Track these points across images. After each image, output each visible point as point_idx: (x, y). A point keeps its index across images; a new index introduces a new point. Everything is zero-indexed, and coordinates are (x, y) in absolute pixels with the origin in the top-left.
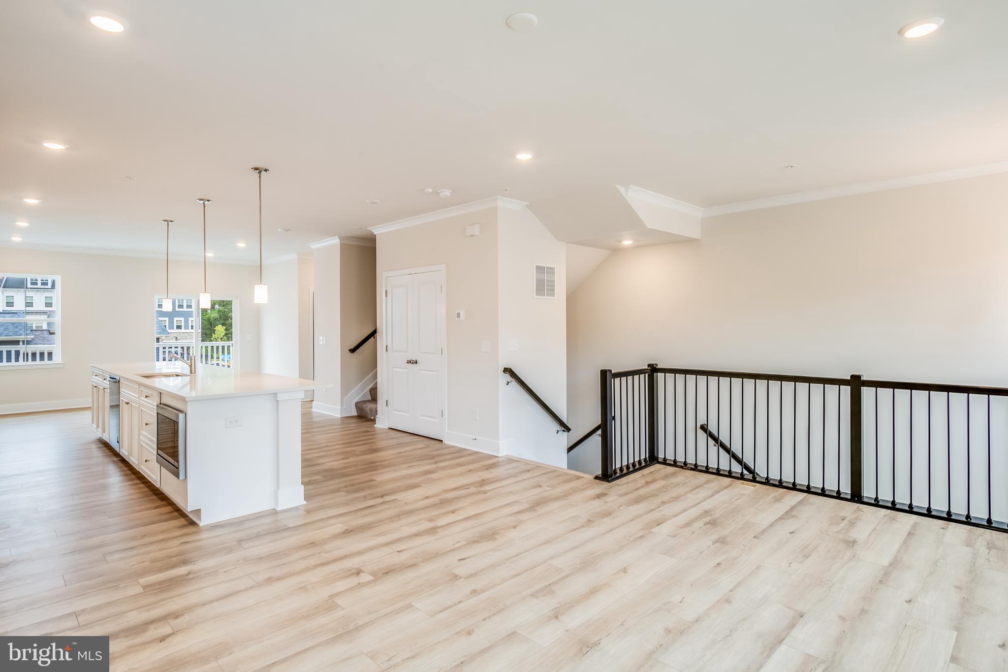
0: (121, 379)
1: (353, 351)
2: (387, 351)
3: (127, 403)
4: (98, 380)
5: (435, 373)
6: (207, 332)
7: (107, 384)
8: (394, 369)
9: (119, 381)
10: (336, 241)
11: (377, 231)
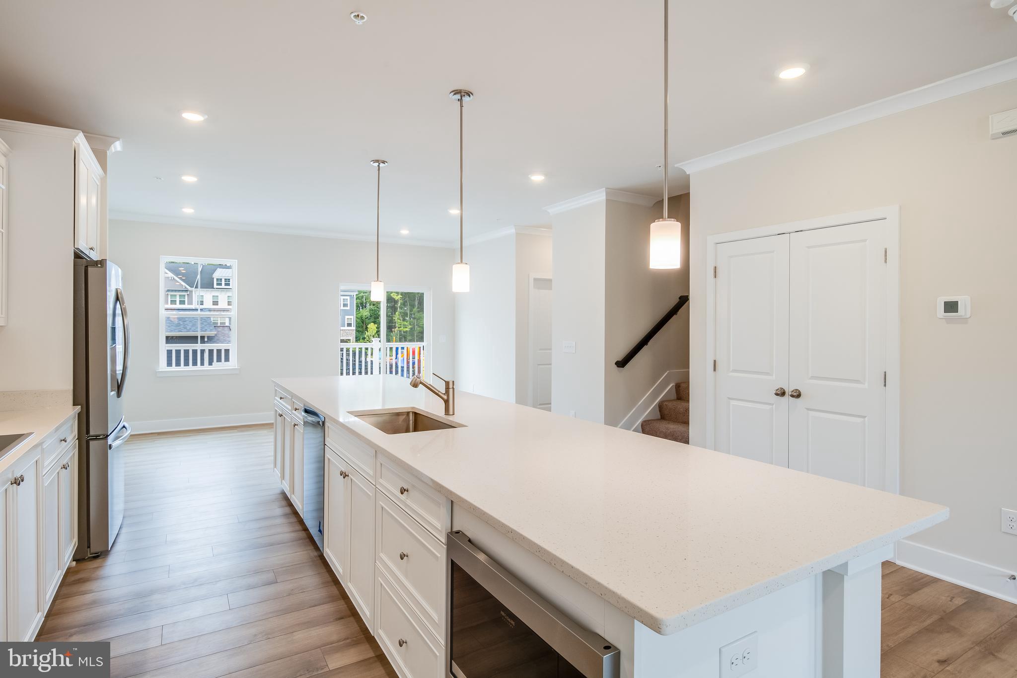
0: (327, 420)
1: (621, 364)
2: (715, 370)
3: (344, 475)
4: (286, 406)
5: (859, 420)
6: (360, 329)
7: (299, 418)
8: (733, 403)
9: (324, 423)
10: (600, 197)
11: (692, 168)
